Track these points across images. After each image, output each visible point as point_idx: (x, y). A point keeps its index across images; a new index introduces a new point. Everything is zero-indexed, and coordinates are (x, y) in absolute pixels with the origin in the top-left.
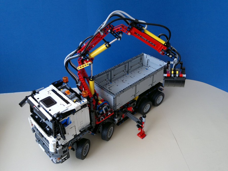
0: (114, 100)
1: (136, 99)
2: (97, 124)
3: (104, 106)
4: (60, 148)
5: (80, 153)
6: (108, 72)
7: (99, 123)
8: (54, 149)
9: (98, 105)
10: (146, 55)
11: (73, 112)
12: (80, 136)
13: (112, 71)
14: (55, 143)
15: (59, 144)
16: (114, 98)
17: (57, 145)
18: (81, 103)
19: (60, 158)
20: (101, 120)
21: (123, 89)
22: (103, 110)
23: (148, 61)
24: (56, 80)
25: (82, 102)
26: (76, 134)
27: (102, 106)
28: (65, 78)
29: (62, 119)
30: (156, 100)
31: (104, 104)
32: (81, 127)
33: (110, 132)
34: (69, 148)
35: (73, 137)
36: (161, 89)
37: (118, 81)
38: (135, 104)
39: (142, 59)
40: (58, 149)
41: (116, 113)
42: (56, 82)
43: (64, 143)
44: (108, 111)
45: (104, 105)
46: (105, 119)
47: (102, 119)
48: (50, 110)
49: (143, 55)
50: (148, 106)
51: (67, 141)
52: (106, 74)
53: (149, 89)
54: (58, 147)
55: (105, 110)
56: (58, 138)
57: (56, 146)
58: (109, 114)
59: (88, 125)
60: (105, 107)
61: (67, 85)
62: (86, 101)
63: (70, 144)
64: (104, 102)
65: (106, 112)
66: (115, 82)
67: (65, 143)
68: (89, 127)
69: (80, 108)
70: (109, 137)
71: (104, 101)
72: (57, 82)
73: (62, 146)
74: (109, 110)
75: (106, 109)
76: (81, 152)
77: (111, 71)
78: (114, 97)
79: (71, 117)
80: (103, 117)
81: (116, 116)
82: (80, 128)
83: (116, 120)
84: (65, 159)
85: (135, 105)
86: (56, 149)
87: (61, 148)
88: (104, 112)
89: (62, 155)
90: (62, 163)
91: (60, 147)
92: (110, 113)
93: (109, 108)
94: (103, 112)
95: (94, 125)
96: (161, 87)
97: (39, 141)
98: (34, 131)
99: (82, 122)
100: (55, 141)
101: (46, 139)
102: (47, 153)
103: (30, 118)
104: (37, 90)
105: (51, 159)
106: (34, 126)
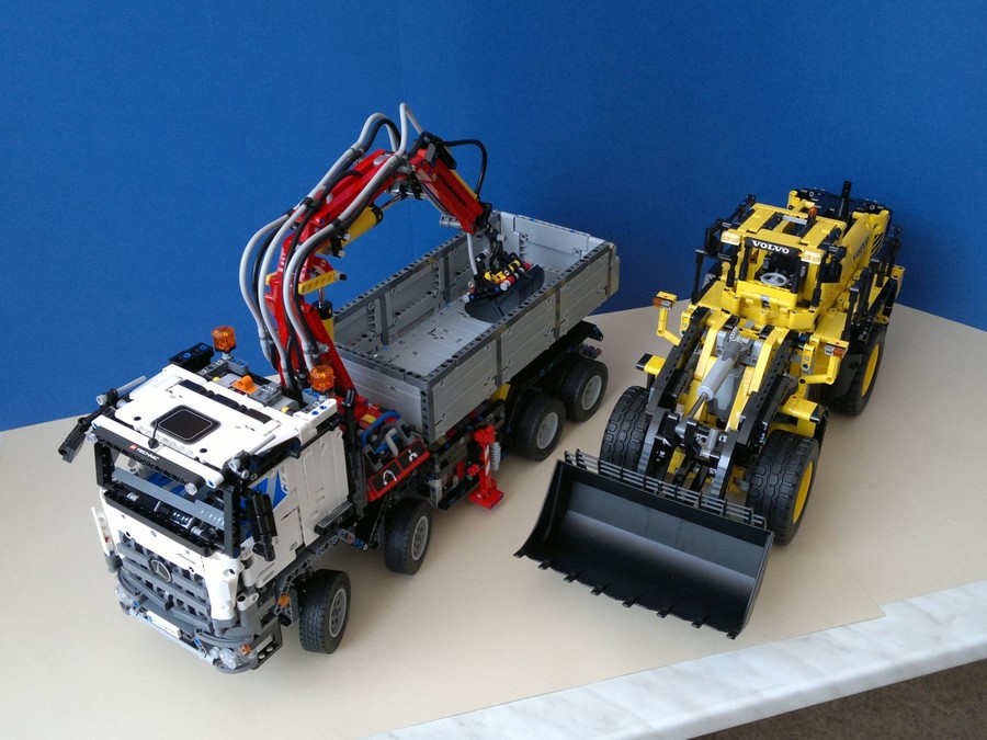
0: (424, 401)
1: (503, 395)
2: (373, 498)
3: (387, 430)
4: (251, 599)
5: (319, 626)
6: (371, 299)
7: (379, 495)
8: (230, 602)
9: (361, 431)
10: (511, 216)
11: (291, 448)
12: (317, 552)
13: (387, 295)
14: (235, 577)
15: (248, 583)
16: (423, 393)
17: (241, 590)
18: (315, 413)
19: (252, 646)
20: (386, 483)
21: (453, 354)
22: (386, 444)
23: (521, 242)
24: (185, 344)
25: (318, 409)
26: (303, 544)
27: (380, 430)
28: (221, 331)
29: (259, 477)
30: (576, 395)
31: (383, 423)
32: (317, 515)
33: (418, 538)
34: (280, 601)
35: (292, 557)
36: (593, 352)
37: (414, 335)
38: (503, 415)
40: (242, 606)
41: (435, 454)
42: (185, 352)
43: (265, 580)
44: (407, 447)
45: (385, 426)
46: (401, 476)
47: (389, 478)
48: (204, 451)
49: (499, 218)
50: (552, 420)
51: (272, 573)
52: (363, 310)
53: (546, 351)
54: (242, 599)
55: (395, 441)
56: (245, 559)
57: (238, 595)
58: (411, 459)
59: (344, 504)
60: (392, 432)
61: (232, 359)
62: (331, 405)
63: (284, 585)
64: (383, 416)
65: (400, 452)
66: (401, 342)
67: (267, 577)
68: (347, 512)
69: (314, 432)
70: (416, 559)
71: (382, 410)
72: (192, 351)
73: (258, 590)
74: (410, 441)
75: (398, 440)
76: (320, 620)
77: (380, 295)
78: (425, 389)
79: (286, 471)
80: (390, 472)
81: (437, 467)
82: (316, 518)
83: (437, 484)
84: (264, 651)
85: (502, 422)
86: (236, 608)
87: (253, 599)
88: (391, 453)
89: (258, 635)
90: (255, 668)
91: (252, 596)
92: (415, 455)
93: (408, 436)
94: (388, 450)
95: (362, 504)
96: (589, 342)
97: (144, 598)
98: (117, 564)
99: (321, 493)
100: (232, 571)
101: (186, 574)
102: (194, 636)
103: (96, 511)
104: (120, 390)
105: (210, 659)
106: (117, 540)
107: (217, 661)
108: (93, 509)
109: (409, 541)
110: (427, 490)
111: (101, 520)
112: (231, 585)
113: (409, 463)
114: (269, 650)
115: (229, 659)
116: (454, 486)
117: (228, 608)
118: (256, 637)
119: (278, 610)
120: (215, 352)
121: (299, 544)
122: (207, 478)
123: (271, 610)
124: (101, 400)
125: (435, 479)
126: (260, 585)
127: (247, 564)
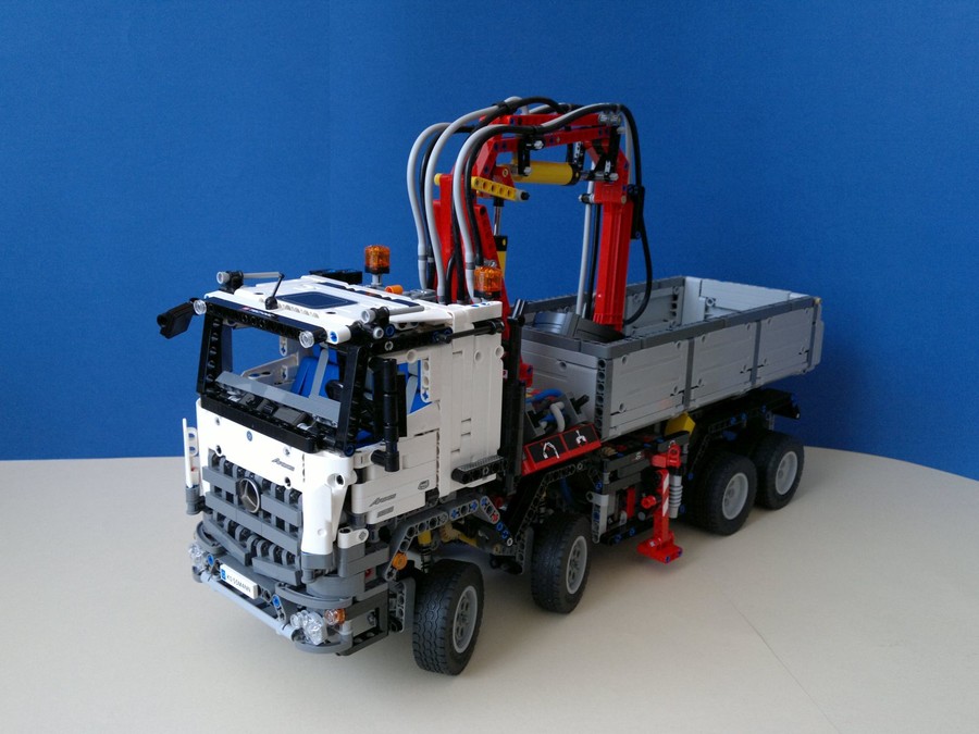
0: (599, 375)
2: (528, 471)
3: (552, 403)
4: (358, 536)
7: (536, 468)
8: (329, 526)
10: (697, 280)
12: (451, 512)
14: (341, 489)
15: (358, 509)
16: (602, 364)
17: (348, 518)
18: (474, 306)
19: (347, 614)
20: (546, 456)
22: (552, 415)
23: (707, 309)
25: (479, 304)
26: (437, 490)
29: (395, 349)
33: (575, 564)
34: (395, 559)
35: (421, 501)
39: (678, 302)
40: (345, 541)
43: (380, 514)
44: (576, 426)
46: (565, 456)
47: (550, 452)
48: (332, 313)
49: (684, 282)
51: (391, 510)
54: (346, 531)
55: (563, 415)
56: (360, 467)
57: (341, 520)
58: (579, 442)
59: (492, 457)
60: (559, 405)
62: (494, 304)
63: (402, 540)
65: (567, 428)
67: (383, 513)
68: (496, 466)
69: (472, 327)
70: (570, 592)
73: (369, 527)
75: (567, 415)
76: (441, 622)
78: (604, 358)
79: (430, 367)
80: (552, 446)
81: (606, 476)
83: (604, 502)
84: (362, 636)
86: (336, 543)
87: (361, 537)
88: (557, 426)
89: (359, 599)
90: (348, 653)
91: (359, 532)
92: (584, 439)
93: (578, 412)
94: (554, 420)
97: (222, 552)
98: (199, 504)
99: (467, 427)
100: (340, 480)
101: (280, 492)
102: (274, 593)
103: (188, 425)
104: (246, 275)
105: (289, 632)
106: (204, 461)
107: (299, 634)
108: (184, 421)
109: (564, 560)
110: (590, 511)
111: (191, 436)
112: (334, 499)
113: (576, 445)
114: (368, 635)
115: (314, 627)
116: (621, 524)
117: (325, 533)
118: (355, 601)
119: (390, 574)
120: (365, 275)
121: (431, 487)
122: (329, 330)
123: (381, 568)
124: (222, 277)
125: (601, 493)
126: (373, 520)
127: (361, 476)
